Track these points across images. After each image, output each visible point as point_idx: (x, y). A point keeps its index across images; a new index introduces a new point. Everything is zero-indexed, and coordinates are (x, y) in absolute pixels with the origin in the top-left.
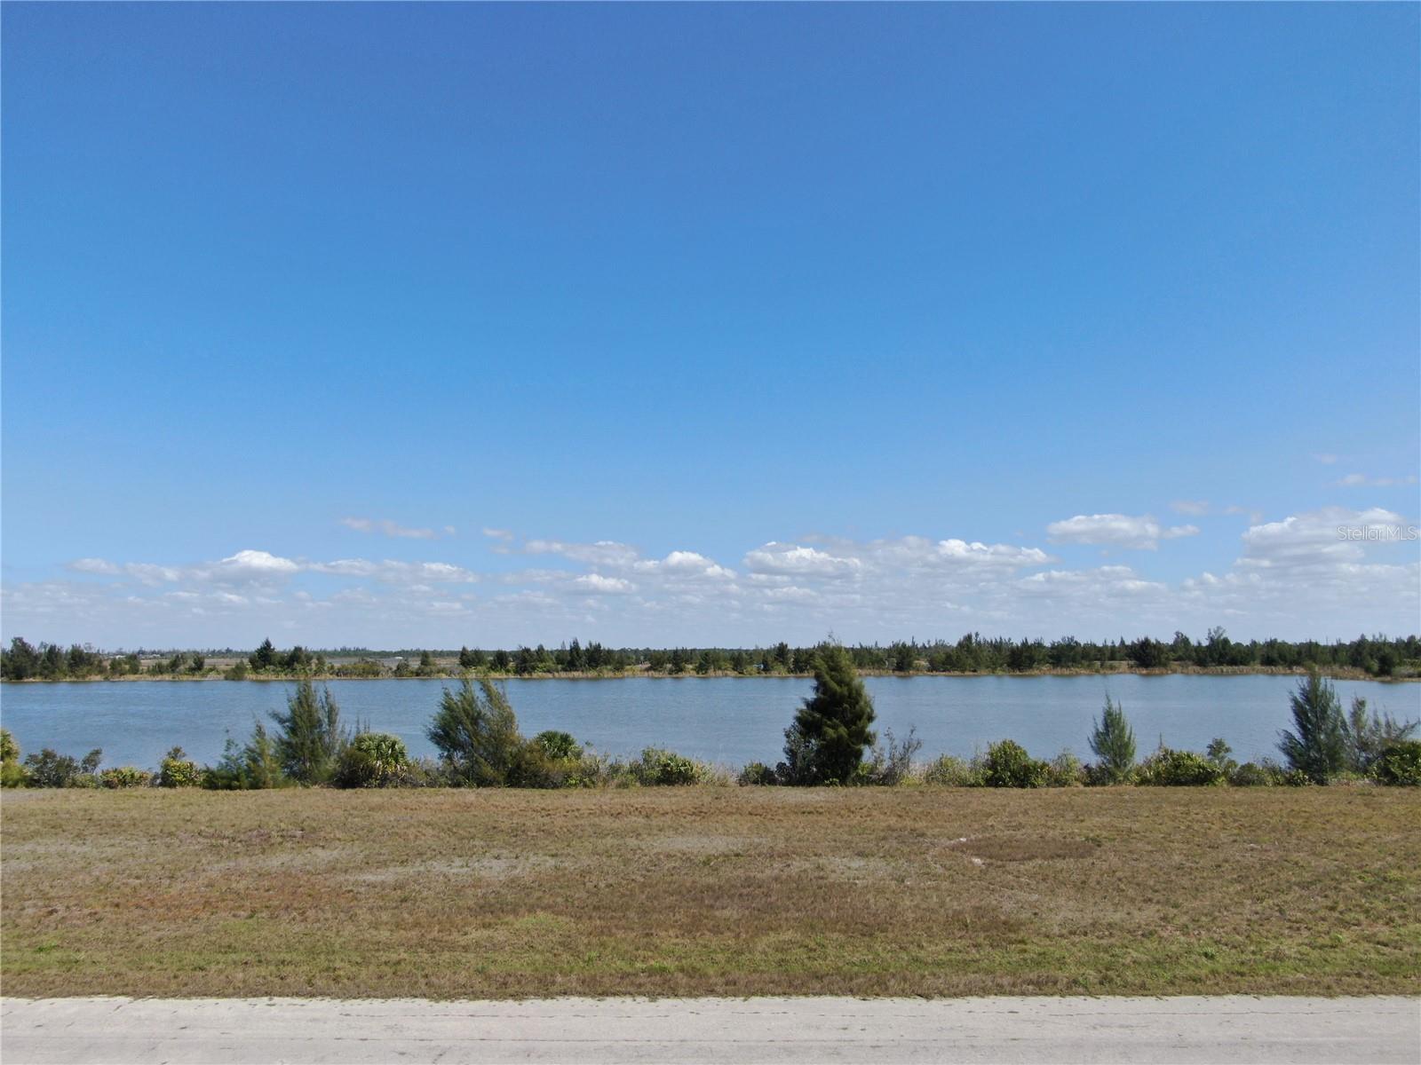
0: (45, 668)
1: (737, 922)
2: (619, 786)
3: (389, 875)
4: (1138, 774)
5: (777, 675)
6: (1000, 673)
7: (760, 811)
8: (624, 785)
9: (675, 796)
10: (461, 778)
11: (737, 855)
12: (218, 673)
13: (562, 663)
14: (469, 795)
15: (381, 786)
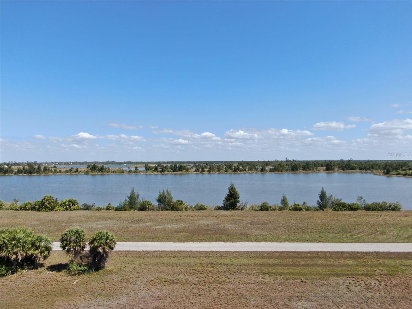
0: (37, 171)
1: (211, 234)
2: (192, 210)
3: (159, 227)
4: (289, 208)
5: (229, 173)
6: (289, 172)
7: (217, 216)
8: (193, 210)
9: (202, 213)
10: (163, 209)
11: (212, 224)
12: (82, 172)
13: (172, 170)
14: (165, 212)
15: (148, 210)
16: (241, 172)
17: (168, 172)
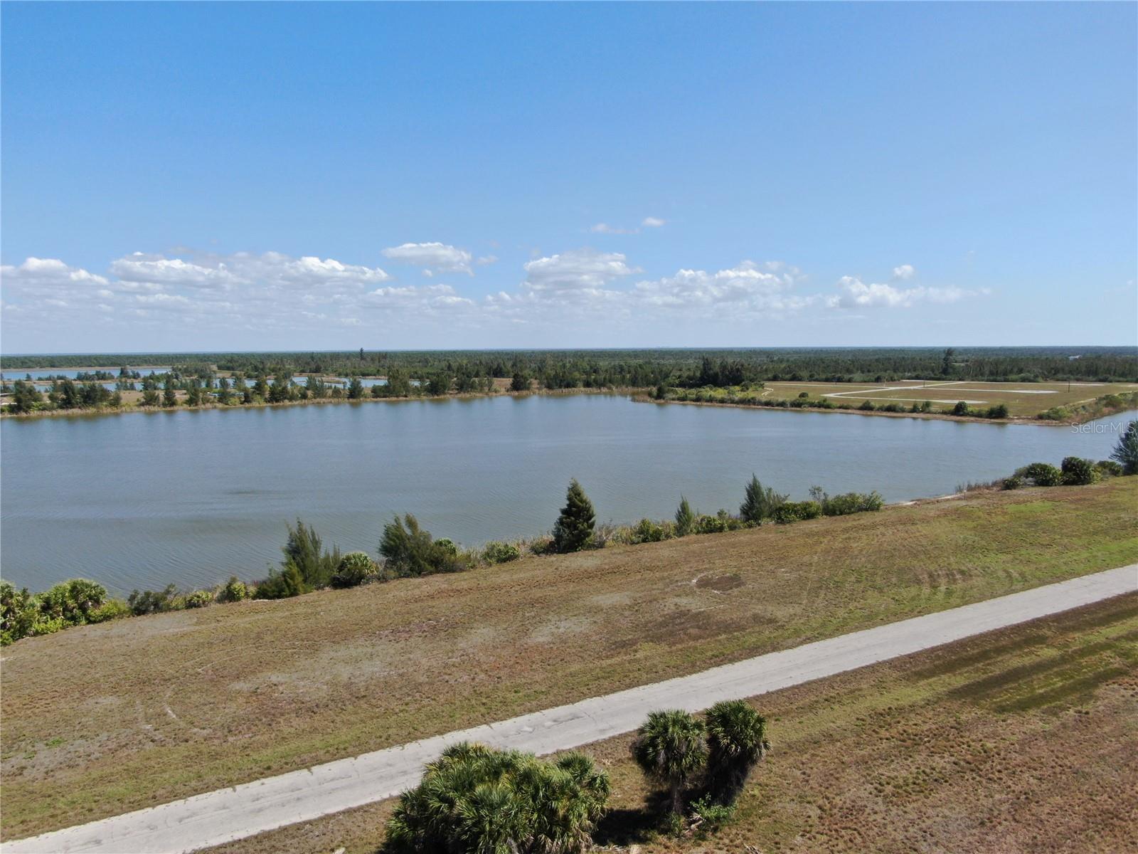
4: (696, 529)
5: (257, 405)
15: (367, 583)
16: (295, 403)
17: (39, 410)
